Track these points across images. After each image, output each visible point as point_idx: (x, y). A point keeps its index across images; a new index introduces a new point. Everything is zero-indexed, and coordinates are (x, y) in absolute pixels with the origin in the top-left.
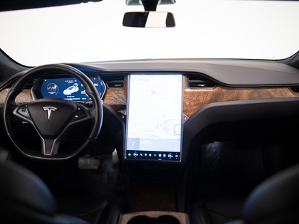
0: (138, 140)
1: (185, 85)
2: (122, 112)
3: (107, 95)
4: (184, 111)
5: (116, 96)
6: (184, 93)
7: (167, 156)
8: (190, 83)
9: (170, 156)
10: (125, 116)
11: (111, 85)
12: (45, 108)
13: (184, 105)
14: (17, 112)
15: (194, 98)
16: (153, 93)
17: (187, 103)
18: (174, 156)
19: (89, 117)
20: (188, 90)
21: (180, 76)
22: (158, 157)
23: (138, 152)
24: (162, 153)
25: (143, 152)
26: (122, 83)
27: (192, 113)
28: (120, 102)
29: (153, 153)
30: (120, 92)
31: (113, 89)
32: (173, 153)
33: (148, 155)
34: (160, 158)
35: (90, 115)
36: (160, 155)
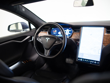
0: (83, 54)
1: (105, 32)
2: (78, 42)
3: (73, 35)
4: (103, 43)
5: (76, 35)
6: (104, 35)
7: (94, 62)
8: (107, 31)
9: (95, 62)
10: (79, 44)
11: (75, 31)
12: (46, 38)
13: (103, 41)
14: (38, 39)
15: (108, 38)
16: (91, 35)
17: (105, 40)
18: (97, 63)
19: (61, 43)
20: (106, 34)
21: (103, 28)
22: (90, 62)
23: (83, 59)
24: (92, 61)
25: (84, 59)
26: (79, 30)
27: (107, 45)
28: (78, 38)
29: (88, 60)
30: (78, 34)
31: (75, 32)
32: (97, 61)
33: (86, 60)
34: (91, 62)
35: (62, 42)
36: (91, 61)
